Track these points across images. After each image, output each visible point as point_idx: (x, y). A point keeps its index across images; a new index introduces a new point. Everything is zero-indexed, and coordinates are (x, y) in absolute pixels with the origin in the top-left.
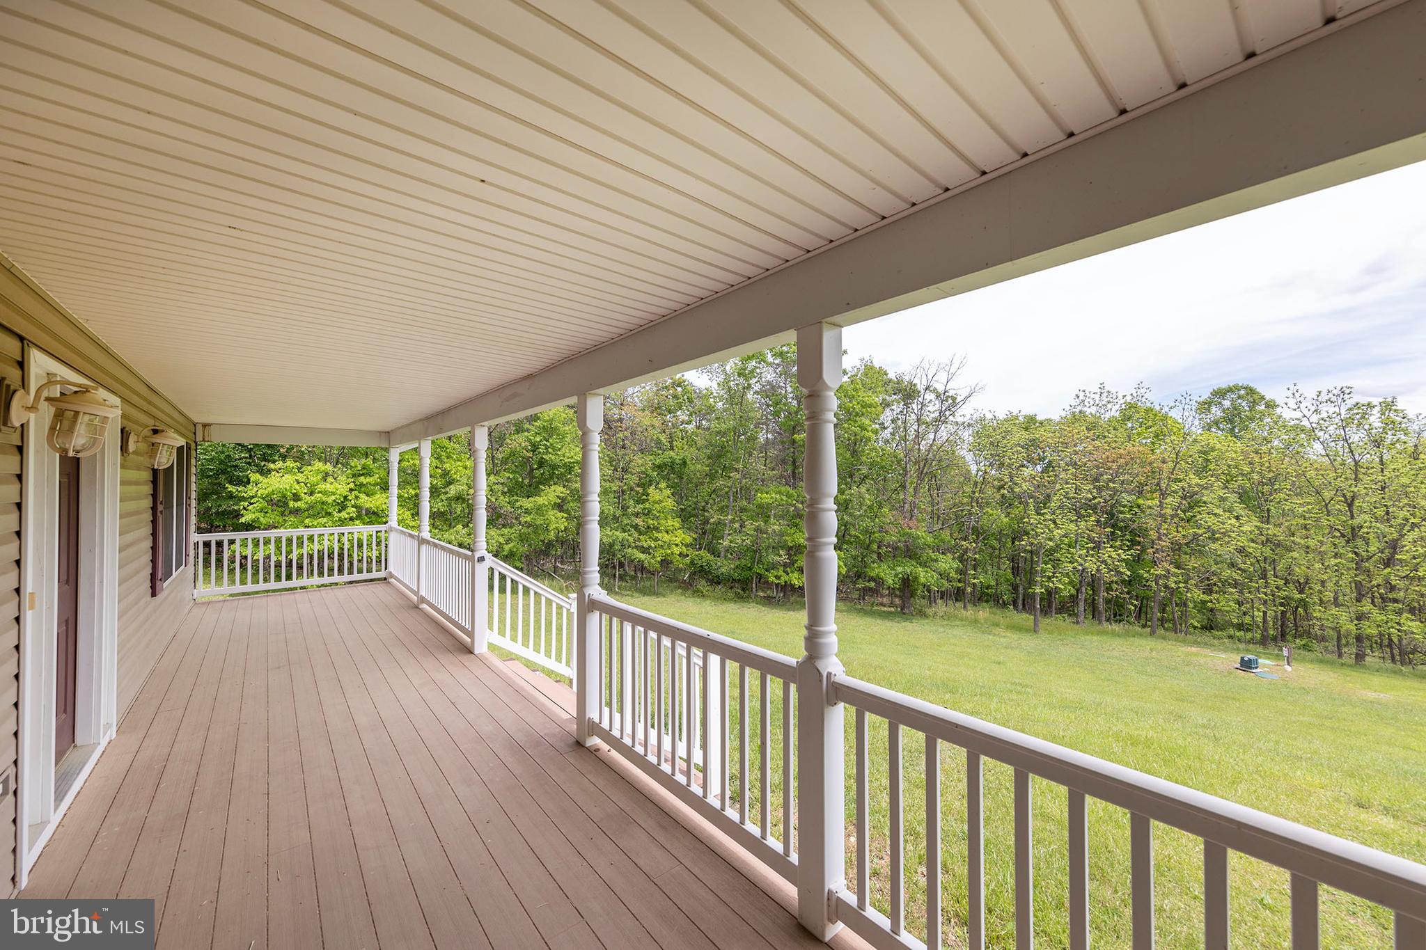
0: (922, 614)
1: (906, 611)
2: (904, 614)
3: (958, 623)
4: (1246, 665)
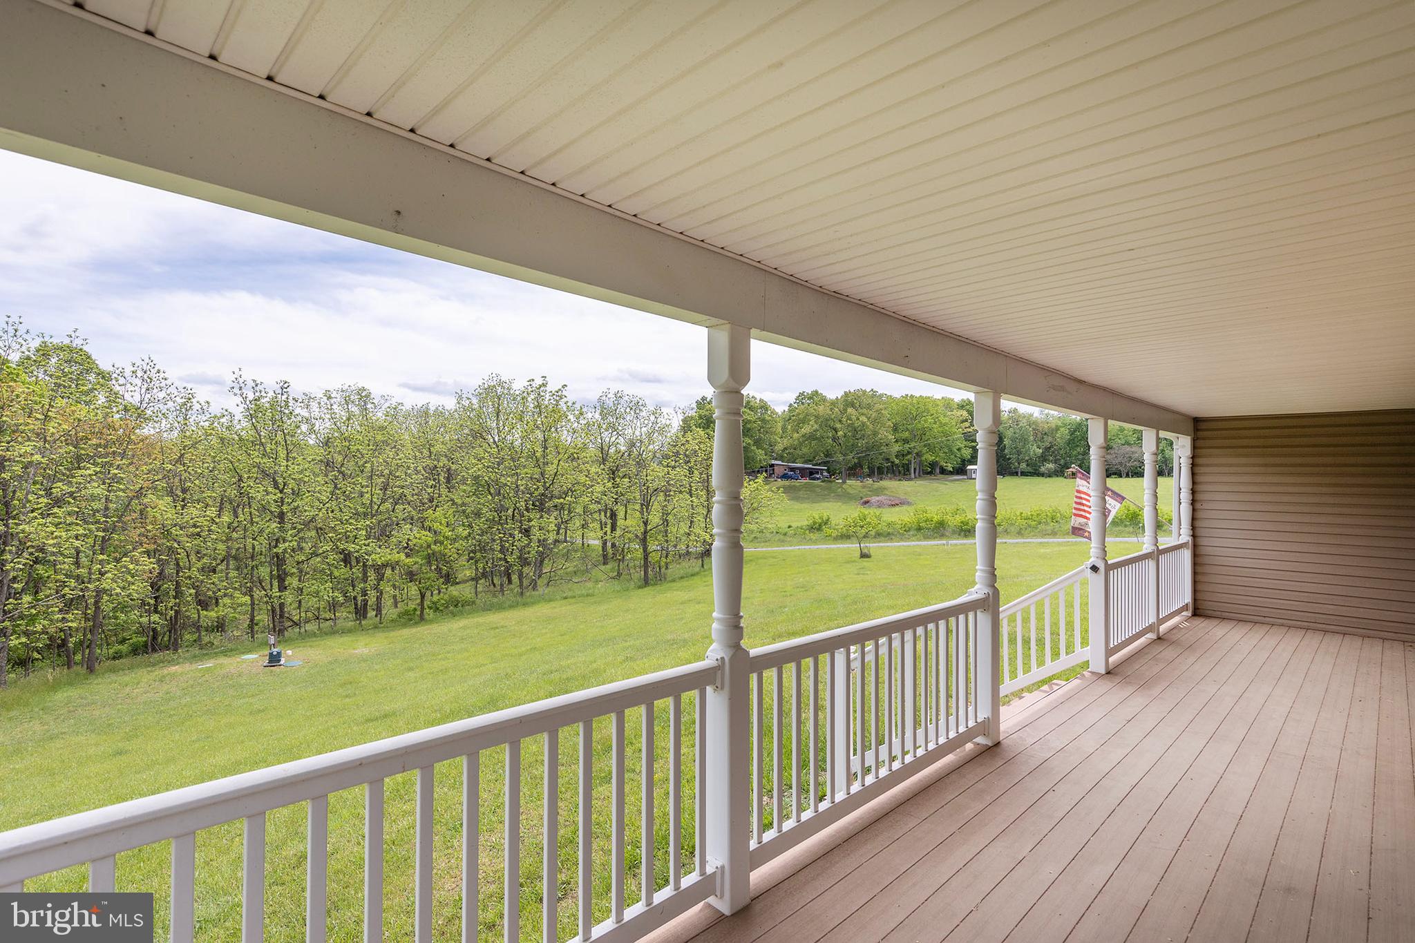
4: (274, 660)
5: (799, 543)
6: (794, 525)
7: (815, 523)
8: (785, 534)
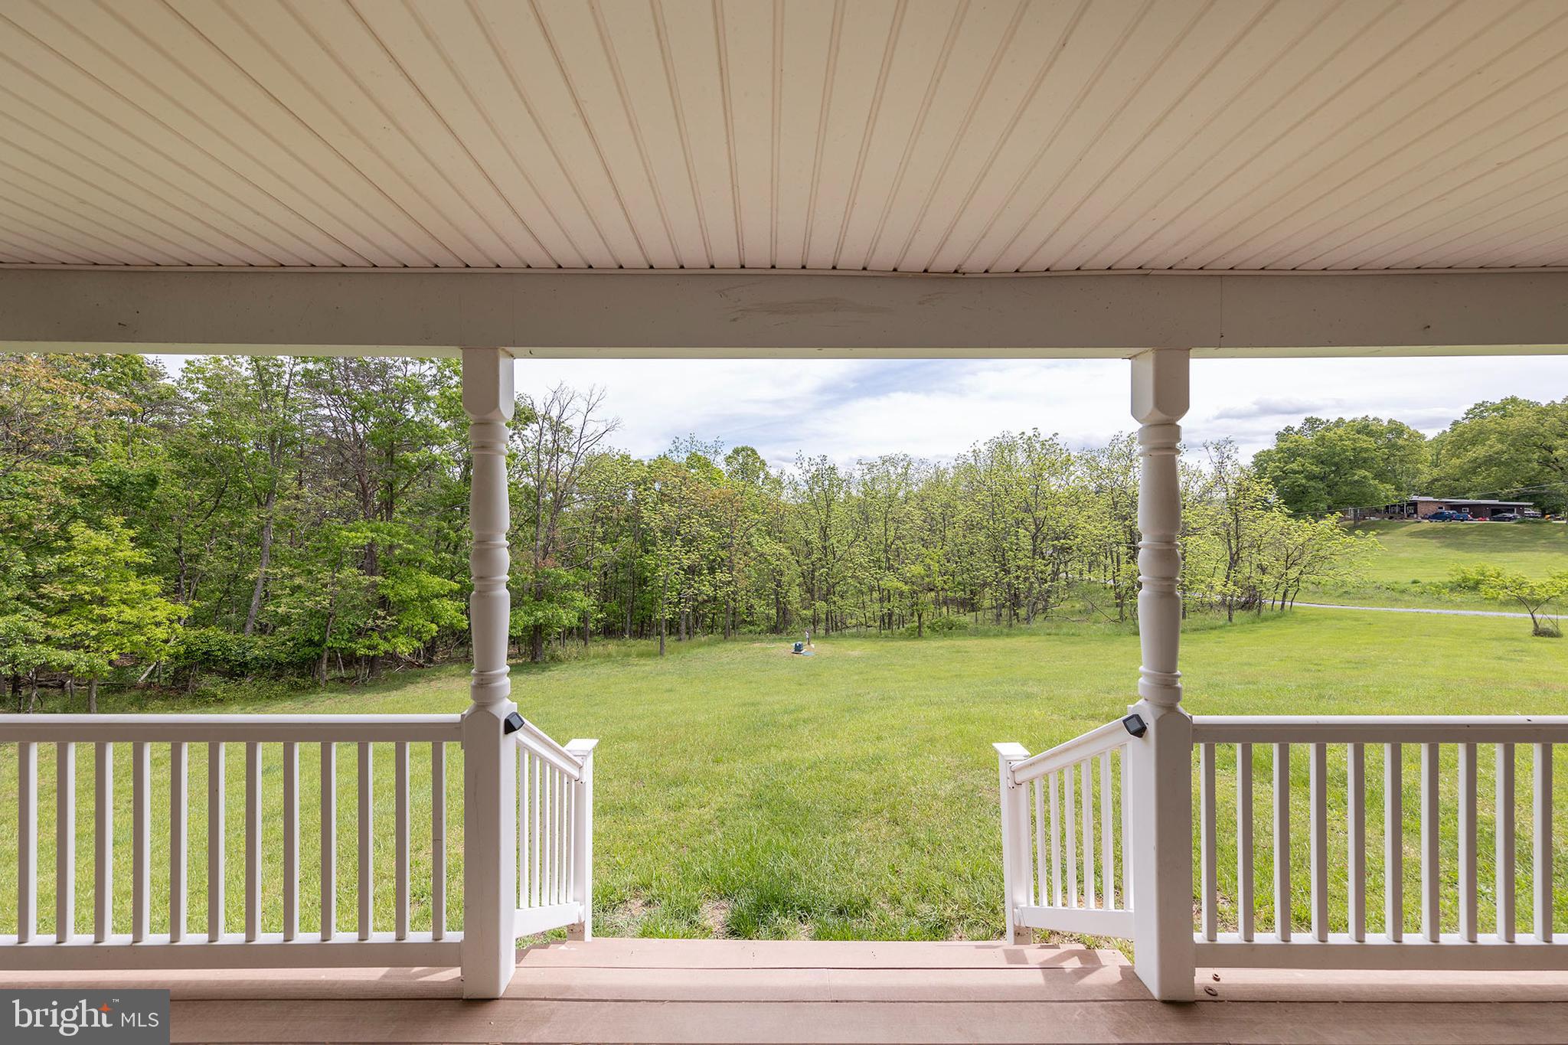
0: (555, 660)
1: (538, 659)
2: (537, 663)
3: (595, 661)
4: (798, 649)
5: (1425, 605)
6: (1425, 580)
7: (1465, 580)
8: (1403, 592)
